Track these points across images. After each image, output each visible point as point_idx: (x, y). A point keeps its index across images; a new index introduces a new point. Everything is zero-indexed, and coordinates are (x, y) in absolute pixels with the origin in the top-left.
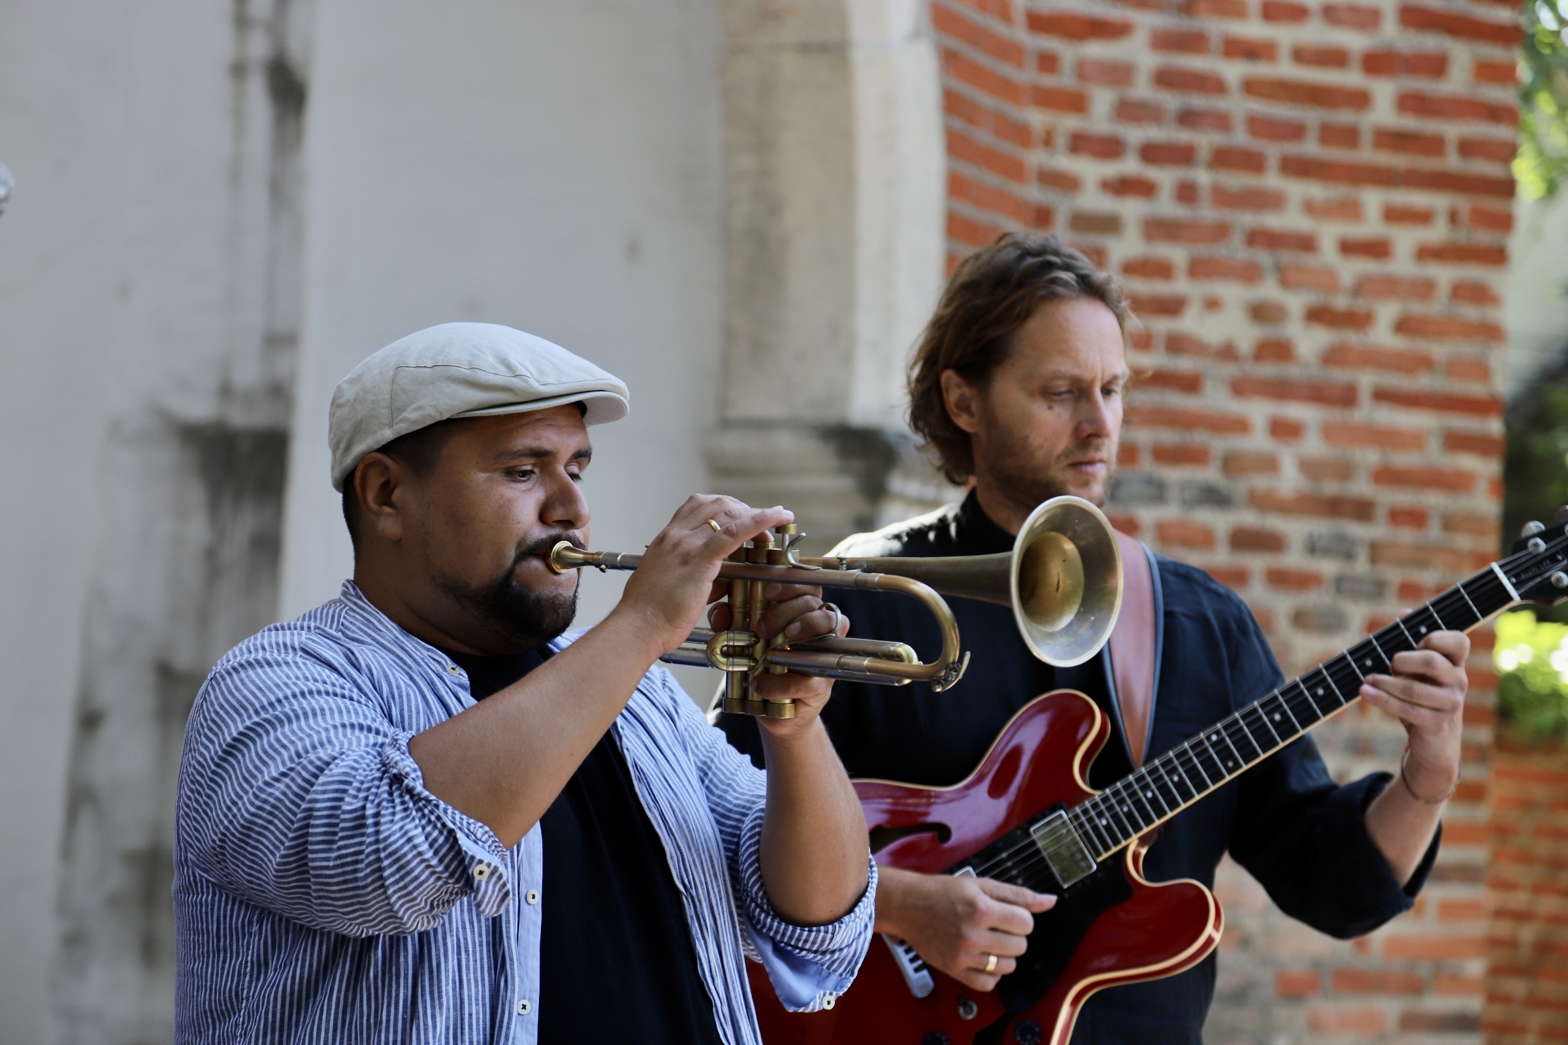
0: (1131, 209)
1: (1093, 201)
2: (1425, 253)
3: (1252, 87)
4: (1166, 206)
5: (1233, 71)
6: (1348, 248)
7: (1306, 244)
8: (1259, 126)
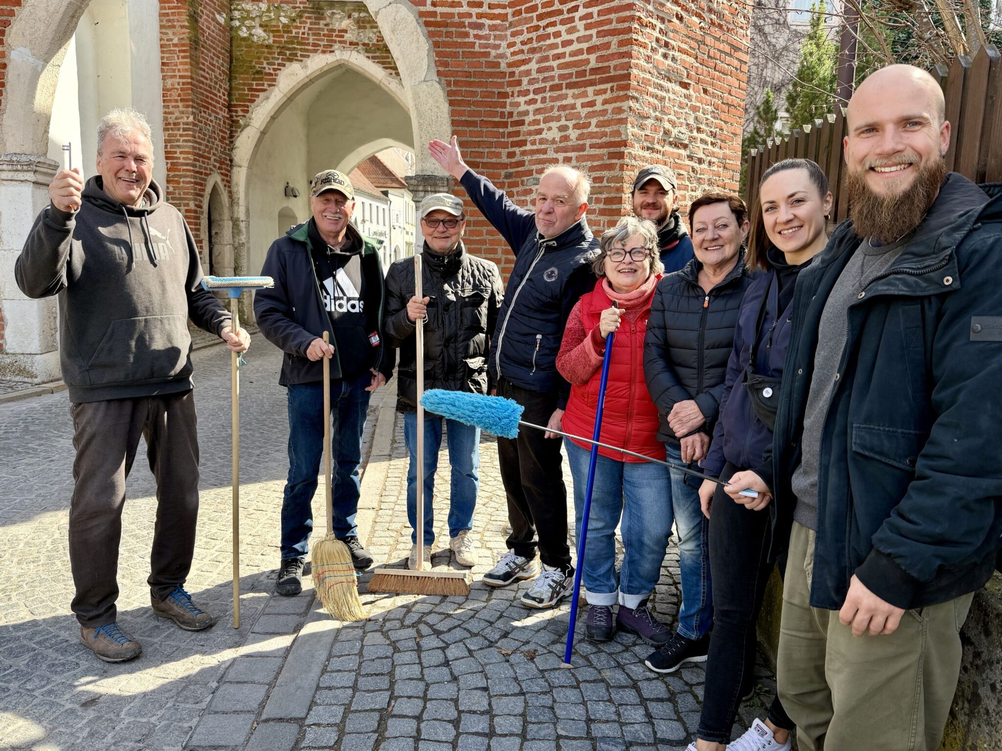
0: (531, 108)
1: (523, 108)
2: (605, 102)
3: (560, 67)
4: (539, 105)
5: (555, 64)
6: (583, 105)
7: (573, 107)
8: (561, 77)
